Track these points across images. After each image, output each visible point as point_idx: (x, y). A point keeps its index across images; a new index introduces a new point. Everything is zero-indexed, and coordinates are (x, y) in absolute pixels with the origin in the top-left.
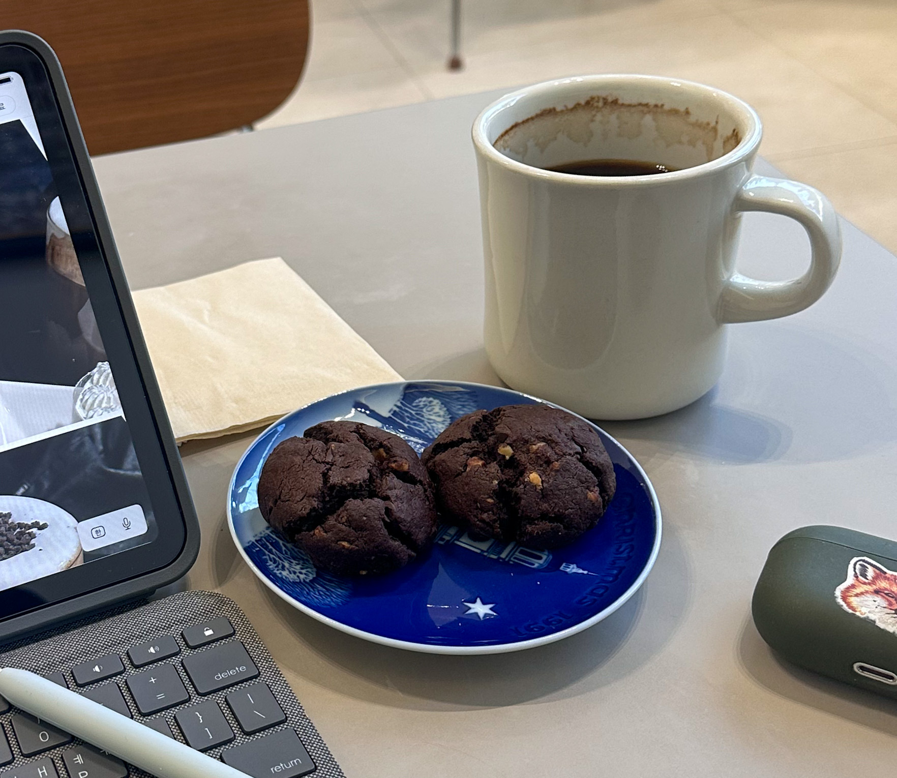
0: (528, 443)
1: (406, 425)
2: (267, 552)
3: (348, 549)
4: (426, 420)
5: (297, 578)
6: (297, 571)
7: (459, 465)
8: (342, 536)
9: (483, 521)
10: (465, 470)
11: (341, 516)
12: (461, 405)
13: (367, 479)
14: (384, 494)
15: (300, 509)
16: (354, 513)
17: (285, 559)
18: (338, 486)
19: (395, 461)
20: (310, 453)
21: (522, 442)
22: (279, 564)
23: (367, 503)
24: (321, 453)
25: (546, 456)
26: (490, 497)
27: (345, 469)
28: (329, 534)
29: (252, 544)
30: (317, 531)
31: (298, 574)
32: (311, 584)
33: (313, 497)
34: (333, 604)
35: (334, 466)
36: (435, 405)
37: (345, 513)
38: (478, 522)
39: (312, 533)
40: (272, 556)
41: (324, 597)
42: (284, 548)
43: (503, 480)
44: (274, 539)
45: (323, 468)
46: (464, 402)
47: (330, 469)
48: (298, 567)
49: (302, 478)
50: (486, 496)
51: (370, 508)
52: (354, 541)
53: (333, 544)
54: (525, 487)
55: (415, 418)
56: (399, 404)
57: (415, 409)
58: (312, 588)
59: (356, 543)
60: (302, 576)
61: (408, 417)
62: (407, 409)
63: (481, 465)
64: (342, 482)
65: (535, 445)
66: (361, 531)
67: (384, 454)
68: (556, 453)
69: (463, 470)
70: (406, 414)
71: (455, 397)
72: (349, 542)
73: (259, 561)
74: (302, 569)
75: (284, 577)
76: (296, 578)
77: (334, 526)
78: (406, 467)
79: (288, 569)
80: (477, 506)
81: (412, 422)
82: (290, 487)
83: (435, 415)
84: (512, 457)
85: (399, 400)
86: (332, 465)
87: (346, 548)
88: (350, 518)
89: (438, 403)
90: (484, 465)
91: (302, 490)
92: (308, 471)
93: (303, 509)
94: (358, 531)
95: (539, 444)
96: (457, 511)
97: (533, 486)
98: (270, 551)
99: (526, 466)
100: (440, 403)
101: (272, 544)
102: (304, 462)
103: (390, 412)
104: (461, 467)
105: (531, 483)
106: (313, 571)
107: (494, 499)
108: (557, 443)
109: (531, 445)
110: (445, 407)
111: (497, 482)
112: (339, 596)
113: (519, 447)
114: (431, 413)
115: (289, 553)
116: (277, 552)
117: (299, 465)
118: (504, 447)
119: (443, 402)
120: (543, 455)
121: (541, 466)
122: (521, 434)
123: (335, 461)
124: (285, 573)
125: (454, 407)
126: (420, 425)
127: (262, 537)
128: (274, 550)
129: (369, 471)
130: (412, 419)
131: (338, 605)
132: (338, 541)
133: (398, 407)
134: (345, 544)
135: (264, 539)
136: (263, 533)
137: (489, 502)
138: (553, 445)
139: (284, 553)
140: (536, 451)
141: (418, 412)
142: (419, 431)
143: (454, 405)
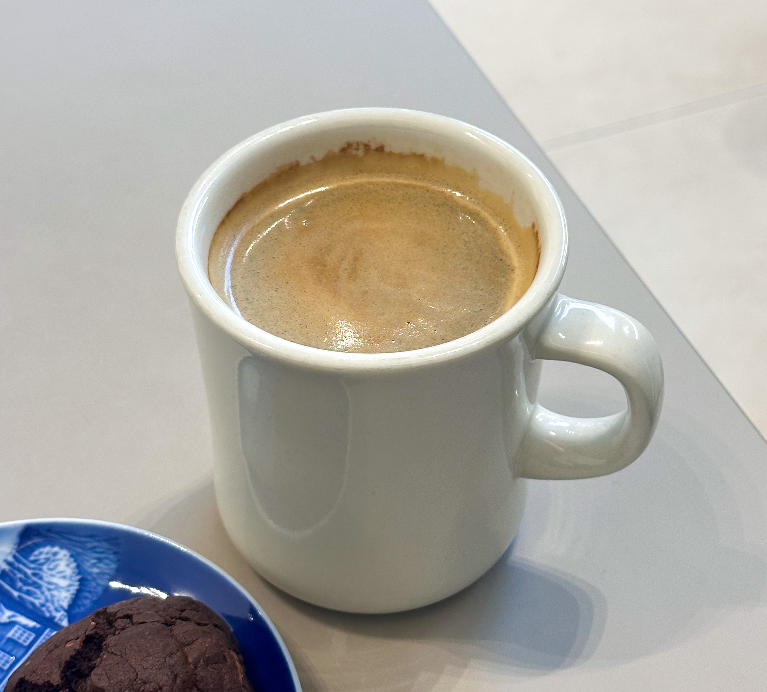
1: (16, 594)
4: (44, 585)
36: (60, 560)
46: (101, 553)
55: (30, 581)
56: (10, 559)
57: (32, 566)
61: (21, 580)
62: (21, 566)
70: (19, 575)
71: (89, 545)
81: (25, 588)
83: (59, 575)
85: (11, 552)
89: (65, 555)
100: (68, 555)
110: (75, 561)
114: (53, 572)
119: (74, 553)
125: (88, 561)
126: (35, 593)
130: (25, 583)
133: (9, 564)
141: (37, 571)
142: (33, 604)
143: (87, 558)
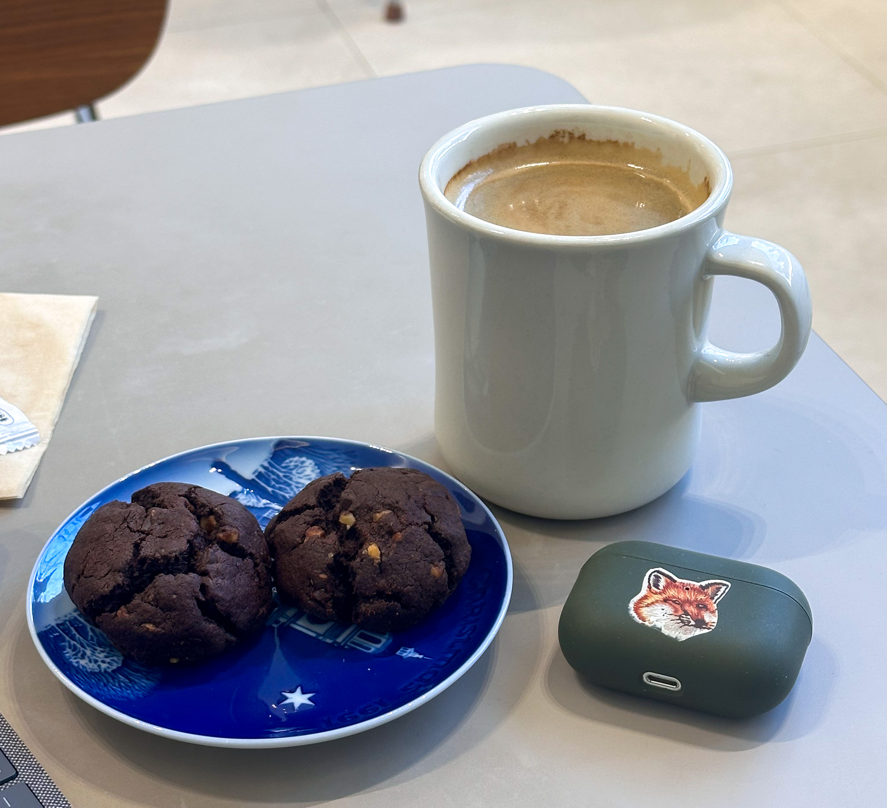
0: (372, 511)
1: (270, 489)
2: (67, 638)
3: (152, 632)
4: (294, 484)
5: (98, 668)
6: (99, 660)
7: (297, 535)
8: (147, 617)
9: (314, 600)
10: (303, 542)
11: (147, 594)
12: (337, 467)
13: (185, 551)
14: (203, 569)
15: (103, 586)
16: (162, 590)
17: (88, 645)
18: (150, 559)
19: (224, 531)
20: (125, 519)
21: (366, 510)
22: (79, 652)
23: (179, 578)
24: (138, 521)
25: (388, 525)
26: (323, 572)
27: (162, 539)
28: (133, 616)
29: (51, 629)
30: (119, 612)
31: (100, 663)
32: (113, 674)
33: (119, 571)
34: (132, 696)
35: (150, 536)
36: (307, 466)
37: (151, 592)
38: (309, 602)
39: (113, 614)
40: (73, 642)
41: (124, 689)
42: (90, 633)
43: (339, 553)
44: (80, 622)
45: (137, 537)
46: (341, 463)
47: (143, 539)
48: (102, 655)
49: (110, 550)
50: (320, 571)
51: (183, 585)
52: (160, 623)
53: (136, 627)
54: (362, 561)
55: (282, 481)
56: (266, 464)
57: (283, 470)
58: (113, 678)
59: (162, 625)
60: (104, 666)
61: (274, 480)
62: (274, 470)
63: (320, 536)
64: (155, 554)
65: (379, 513)
66: (169, 611)
67: (215, 523)
68: (401, 523)
69: (300, 542)
70: (273, 477)
71: (331, 457)
72: (155, 624)
73: (54, 648)
74: (106, 657)
75: (81, 667)
76: (96, 666)
77: (138, 606)
78: (235, 538)
79: (88, 657)
80: (311, 583)
81: (277, 486)
82: (95, 561)
83: (305, 478)
84: (353, 528)
85: (266, 460)
86: (147, 534)
87: (150, 631)
88: (158, 596)
89: (311, 464)
90: (323, 536)
91: (108, 564)
92: (119, 541)
93: (106, 586)
94: (167, 611)
95: (384, 512)
96: (291, 589)
97: (371, 559)
98: (73, 638)
99: (366, 537)
100: (313, 463)
101: (76, 629)
102: (116, 531)
103: (254, 473)
104: (299, 537)
105: (369, 556)
106: (118, 660)
107: (327, 575)
108: (403, 511)
109: (375, 513)
110: (319, 468)
111: (333, 555)
112: (143, 688)
113: (363, 515)
114: (301, 475)
115: (95, 638)
116: (81, 638)
117: (110, 534)
118: (345, 515)
119: (318, 463)
120: (386, 524)
121: (383, 536)
122: (366, 500)
123: (152, 530)
124: (83, 662)
125: (329, 469)
126: (285, 489)
127: (66, 621)
128: (77, 636)
129: (189, 541)
130: (278, 482)
131: (138, 697)
132: (142, 623)
133: (265, 468)
134: (150, 627)
135: (68, 623)
136: (69, 616)
137: (322, 578)
138: (400, 513)
139: (89, 638)
140: (379, 520)
141: (287, 474)
142: (284, 497)
143: (329, 467)
